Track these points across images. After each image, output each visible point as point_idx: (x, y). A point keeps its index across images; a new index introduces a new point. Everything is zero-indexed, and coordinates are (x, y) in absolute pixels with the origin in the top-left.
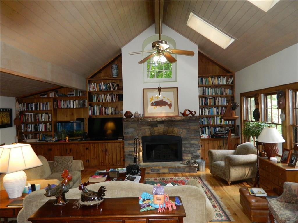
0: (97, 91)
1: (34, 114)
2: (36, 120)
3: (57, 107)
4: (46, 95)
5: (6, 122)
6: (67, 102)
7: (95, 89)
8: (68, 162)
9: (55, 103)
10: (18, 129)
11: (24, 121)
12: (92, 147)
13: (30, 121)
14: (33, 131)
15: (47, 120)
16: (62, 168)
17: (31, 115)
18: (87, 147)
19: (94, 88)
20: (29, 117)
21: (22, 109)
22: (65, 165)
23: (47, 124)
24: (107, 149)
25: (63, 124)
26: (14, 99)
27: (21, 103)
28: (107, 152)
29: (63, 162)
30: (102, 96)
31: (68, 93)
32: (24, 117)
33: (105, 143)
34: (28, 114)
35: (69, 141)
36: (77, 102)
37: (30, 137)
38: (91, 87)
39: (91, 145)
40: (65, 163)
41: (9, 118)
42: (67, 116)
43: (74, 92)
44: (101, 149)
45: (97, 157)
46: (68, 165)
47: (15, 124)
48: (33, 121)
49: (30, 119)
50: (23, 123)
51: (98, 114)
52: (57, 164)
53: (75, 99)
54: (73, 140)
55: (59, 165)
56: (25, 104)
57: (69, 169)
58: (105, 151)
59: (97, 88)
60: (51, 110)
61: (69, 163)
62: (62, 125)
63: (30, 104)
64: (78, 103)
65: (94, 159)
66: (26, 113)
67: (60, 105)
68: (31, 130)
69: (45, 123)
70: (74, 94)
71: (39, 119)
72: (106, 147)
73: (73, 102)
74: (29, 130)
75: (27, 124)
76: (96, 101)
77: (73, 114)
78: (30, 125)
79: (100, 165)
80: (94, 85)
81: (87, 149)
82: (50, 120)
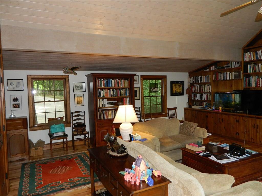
0: (254, 61)
1: (199, 86)
2: (201, 90)
3: (216, 79)
4: (208, 69)
5: (179, 91)
6: (224, 74)
7: (251, 59)
8: (191, 127)
9: (214, 76)
10: (190, 97)
11: (193, 91)
12: (242, 120)
13: (197, 91)
14: (199, 99)
15: (208, 91)
16: (185, 131)
17: (198, 87)
18: (237, 119)
19: (250, 57)
20: (197, 88)
21: (192, 81)
22: (188, 129)
23: (208, 94)
24: (258, 125)
25: (221, 95)
26: (187, 74)
27: (192, 77)
28: (258, 128)
29: (187, 126)
30: (259, 66)
31: (225, 66)
32: (193, 88)
33: (256, 118)
34: (196, 86)
35: (222, 111)
36: (233, 73)
37: (198, 104)
38: (247, 57)
39: (241, 118)
40: (188, 128)
41: (181, 88)
42: (226, 88)
43: (230, 64)
44: (251, 124)
45: (247, 132)
46: (190, 131)
47: (187, 94)
48: (199, 91)
49: (197, 90)
50: (193, 93)
51: (254, 85)
52: (183, 127)
53: (231, 70)
54: (226, 111)
55: (184, 128)
56: (194, 77)
57: (191, 134)
58: (256, 127)
59: (253, 57)
60: (211, 82)
61: (191, 129)
62: (219, 96)
63: (197, 77)
64: (233, 75)
65: (244, 133)
66: (194, 85)
67: (218, 78)
68: (197, 98)
69: (207, 93)
70: (230, 66)
71: (202, 90)
72: (257, 123)
73: (229, 74)
74: (196, 98)
75: (195, 93)
76: (252, 72)
77: (231, 86)
78: (197, 95)
79: (251, 141)
80: (250, 55)
81: (237, 121)
82: (210, 91)
